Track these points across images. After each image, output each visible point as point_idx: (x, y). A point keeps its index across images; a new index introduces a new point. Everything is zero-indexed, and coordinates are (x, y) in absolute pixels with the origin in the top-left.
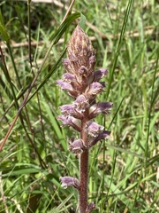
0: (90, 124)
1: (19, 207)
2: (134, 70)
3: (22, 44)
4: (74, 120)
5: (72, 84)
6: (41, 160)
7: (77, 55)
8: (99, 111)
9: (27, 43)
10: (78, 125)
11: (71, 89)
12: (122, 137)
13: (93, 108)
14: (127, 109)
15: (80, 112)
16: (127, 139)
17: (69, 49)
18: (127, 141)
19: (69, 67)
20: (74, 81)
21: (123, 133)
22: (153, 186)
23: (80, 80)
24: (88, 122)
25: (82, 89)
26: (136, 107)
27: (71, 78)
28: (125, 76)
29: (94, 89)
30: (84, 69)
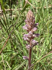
0: (33, 40)
1: (8, 64)
2: (44, 19)
3: (8, 10)
4: (28, 39)
5: (28, 28)
6: (14, 49)
7: (29, 19)
8: (36, 36)
9: (10, 10)
10: (29, 40)
11: (27, 29)
12: (40, 42)
13: (34, 35)
14: (42, 32)
15: (30, 37)
16: (42, 42)
17: (27, 17)
18: (42, 43)
19: (27, 22)
20: (28, 27)
21: (41, 40)
22: (50, 58)
23: (30, 27)
24: (32, 40)
25: (31, 30)
26: (45, 32)
27: (27, 26)
28: (41, 21)
29: (34, 30)
30: (32, 24)
